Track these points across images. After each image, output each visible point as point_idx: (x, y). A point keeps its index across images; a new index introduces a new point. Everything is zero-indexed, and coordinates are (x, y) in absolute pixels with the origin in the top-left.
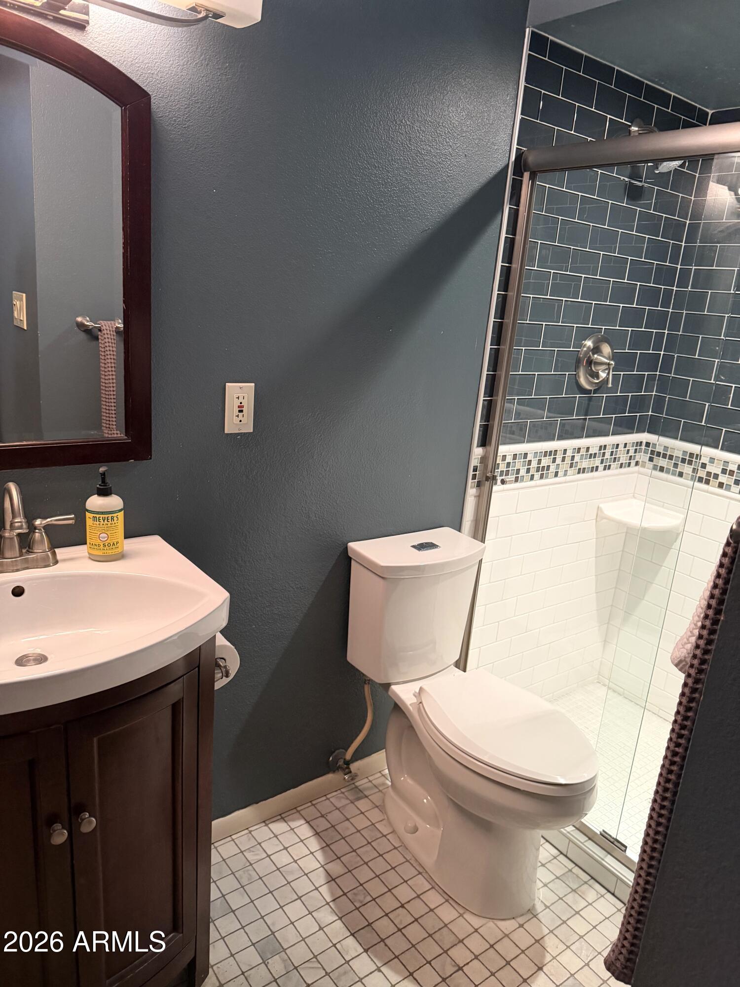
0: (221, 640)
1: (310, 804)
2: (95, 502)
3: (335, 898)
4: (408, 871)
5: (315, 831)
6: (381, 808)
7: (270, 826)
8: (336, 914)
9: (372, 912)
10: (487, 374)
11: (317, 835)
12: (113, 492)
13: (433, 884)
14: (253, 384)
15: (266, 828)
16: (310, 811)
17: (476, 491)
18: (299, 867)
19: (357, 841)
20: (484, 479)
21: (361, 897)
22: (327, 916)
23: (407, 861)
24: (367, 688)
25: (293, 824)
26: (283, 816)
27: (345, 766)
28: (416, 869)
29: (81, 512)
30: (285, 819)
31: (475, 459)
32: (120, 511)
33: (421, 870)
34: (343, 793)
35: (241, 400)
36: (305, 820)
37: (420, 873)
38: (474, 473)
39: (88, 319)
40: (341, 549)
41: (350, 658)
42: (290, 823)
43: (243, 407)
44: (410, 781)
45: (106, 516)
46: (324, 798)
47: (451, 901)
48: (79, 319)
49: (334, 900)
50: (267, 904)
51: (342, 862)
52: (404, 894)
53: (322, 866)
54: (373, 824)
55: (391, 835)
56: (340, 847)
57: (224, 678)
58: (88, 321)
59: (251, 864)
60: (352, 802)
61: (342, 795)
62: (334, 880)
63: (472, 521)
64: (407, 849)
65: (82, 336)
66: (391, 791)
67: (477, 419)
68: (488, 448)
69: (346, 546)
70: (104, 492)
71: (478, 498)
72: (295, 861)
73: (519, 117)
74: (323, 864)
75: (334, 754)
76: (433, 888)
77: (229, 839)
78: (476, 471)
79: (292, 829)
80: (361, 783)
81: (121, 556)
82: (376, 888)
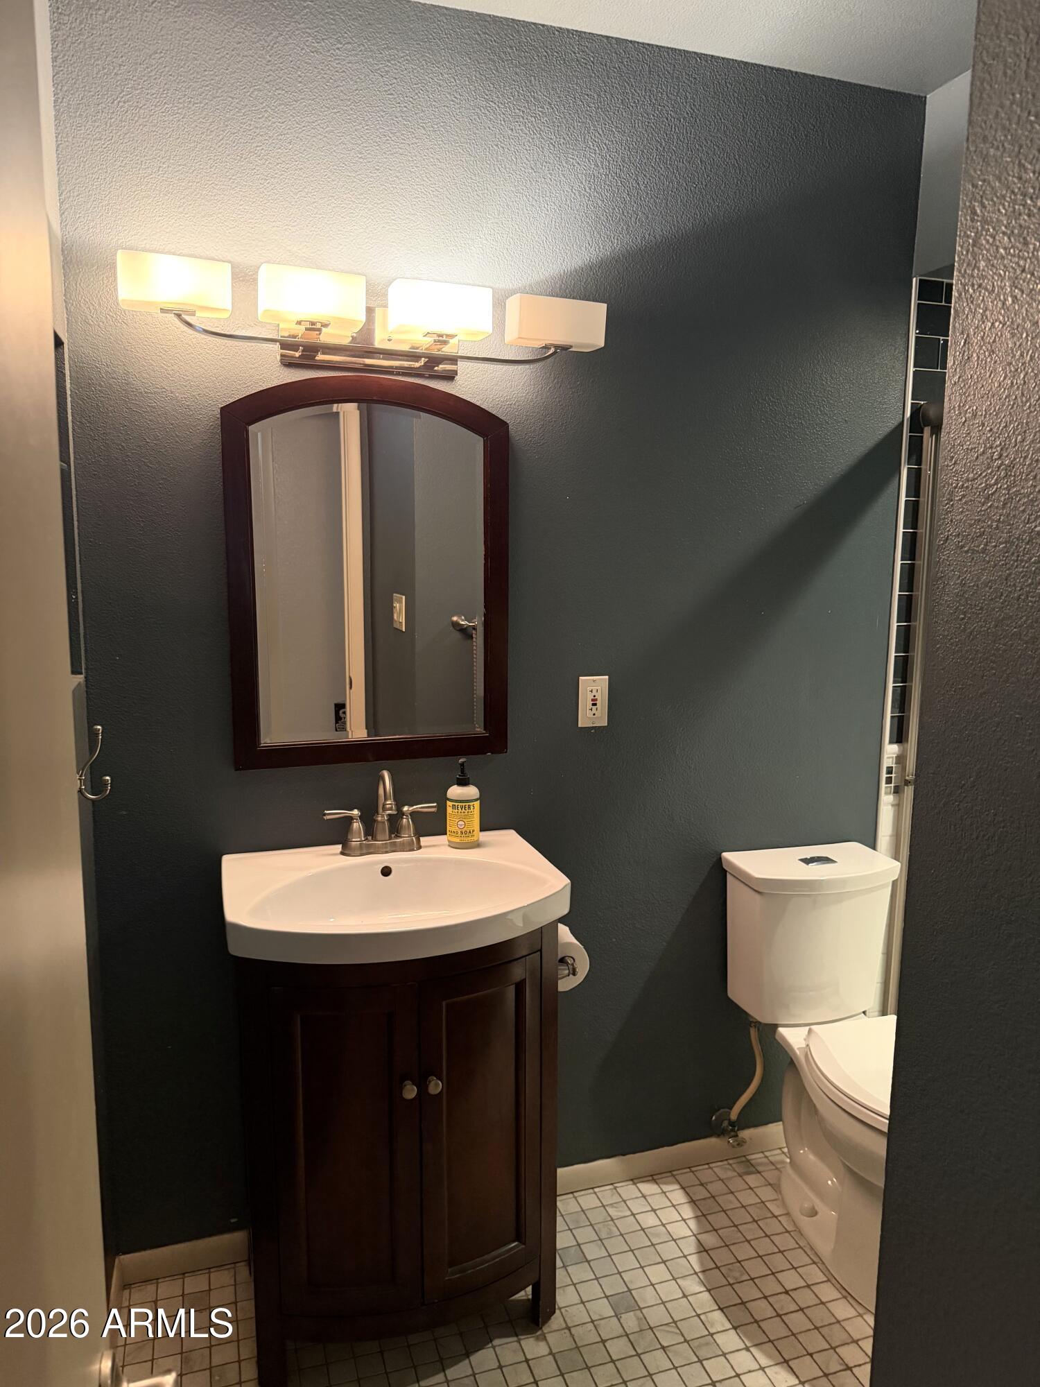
0: (564, 933)
1: (688, 1170)
2: (455, 791)
3: (705, 1269)
4: (799, 1258)
5: (691, 1198)
6: (776, 1187)
7: (638, 1185)
8: (705, 1286)
9: (748, 1292)
10: (896, 656)
11: (692, 1203)
12: (470, 782)
13: (830, 1277)
14: (607, 677)
15: (634, 1187)
16: (687, 1178)
17: (894, 800)
18: (666, 1232)
19: (740, 1216)
20: (903, 783)
21: (737, 1274)
22: (693, 1285)
23: (800, 1247)
24: (753, 1033)
25: (666, 1188)
26: (655, 1177)
27: (730, 1128)
28: (810, 1258)
29: (442, 800)
30: (657, 1181)
31: (888, 758)
32: (476, 800)
33: (816, 1260)
34: (730, 1165)
35: (594, 693)
36: (681, 1185)
37: (814, 1263)
38: (888, 776)
39: (463, 618)
40: (715, 860)
41: (732, 993)
42: (661, 1186)
43: (596, 700)
44: (812, 1157)
45: (464, 804)
46: (707, 1166)
47: (849, 1298)
48: (455, 619)
49: (703, 1271)
50: (626, 1262)
51: (719, 1236)
52: (790, 1280)
53: (694, 1235)
54: (763, 1202)
55: (784, 1217)
56: (719, 1220)
57: (571, 975)
58: (463, 620)
59: (612, 1220)
60: (741, 1176)
61: (728, 1166)
62: (706, 1251)
63: (891, 836)
64: (802, 1235)
65: (458, 635)
66: (789, 1170)
67: (886, 710)
68: (905, 745)
69: (718, 856)
70: (463, 782)
71: (897, 807)
72: (664, 1225)
73: (911, 369)
74: (695, 1233)
75: (718, 1113)
76: (829, 1280)
77: (591, 1191)
78: (892, 774)
79: (665, 1193)
80: (756, 1157)
81: (477, 845)
82: (757, 1269)
